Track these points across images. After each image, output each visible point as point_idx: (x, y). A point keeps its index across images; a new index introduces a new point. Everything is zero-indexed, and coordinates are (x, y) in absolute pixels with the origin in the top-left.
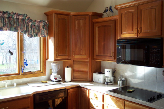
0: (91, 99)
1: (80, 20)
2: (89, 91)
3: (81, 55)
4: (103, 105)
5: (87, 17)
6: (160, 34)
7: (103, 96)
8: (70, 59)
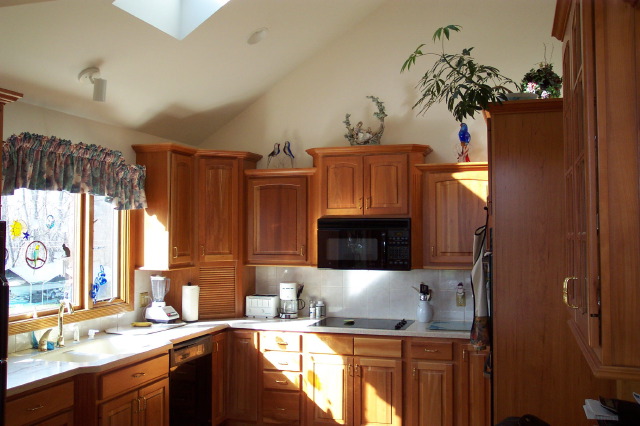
0: (266, 350)
1: (218, 168)
2: (258, 334)
3: (220, 254)
4: (301, 357)
5: (235, 162)
6: (406, 212)
7: (301, 337)
8: (193, 266)
